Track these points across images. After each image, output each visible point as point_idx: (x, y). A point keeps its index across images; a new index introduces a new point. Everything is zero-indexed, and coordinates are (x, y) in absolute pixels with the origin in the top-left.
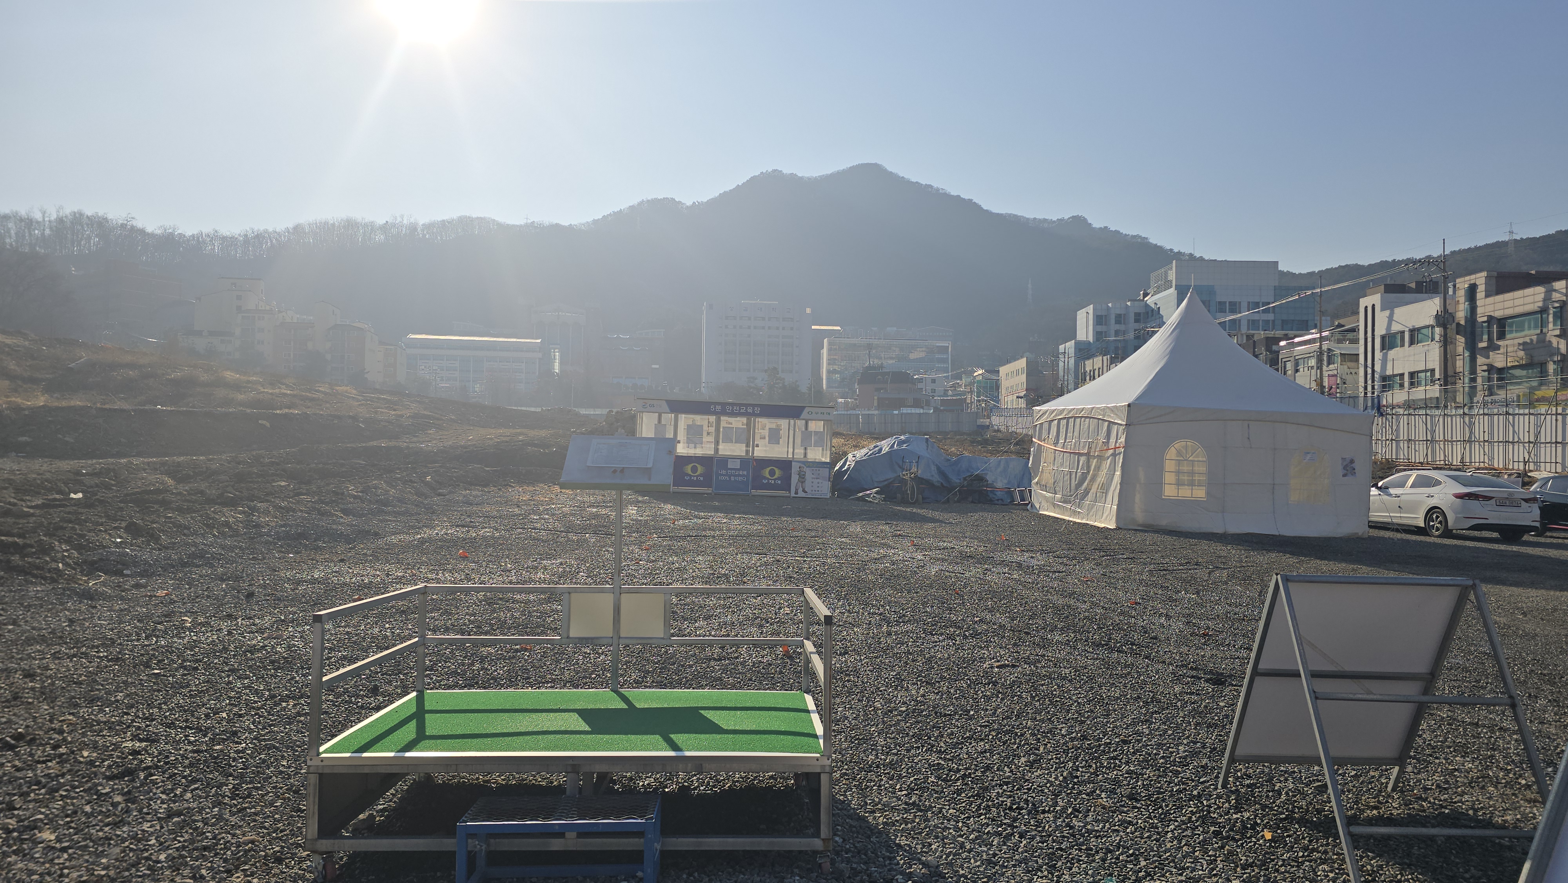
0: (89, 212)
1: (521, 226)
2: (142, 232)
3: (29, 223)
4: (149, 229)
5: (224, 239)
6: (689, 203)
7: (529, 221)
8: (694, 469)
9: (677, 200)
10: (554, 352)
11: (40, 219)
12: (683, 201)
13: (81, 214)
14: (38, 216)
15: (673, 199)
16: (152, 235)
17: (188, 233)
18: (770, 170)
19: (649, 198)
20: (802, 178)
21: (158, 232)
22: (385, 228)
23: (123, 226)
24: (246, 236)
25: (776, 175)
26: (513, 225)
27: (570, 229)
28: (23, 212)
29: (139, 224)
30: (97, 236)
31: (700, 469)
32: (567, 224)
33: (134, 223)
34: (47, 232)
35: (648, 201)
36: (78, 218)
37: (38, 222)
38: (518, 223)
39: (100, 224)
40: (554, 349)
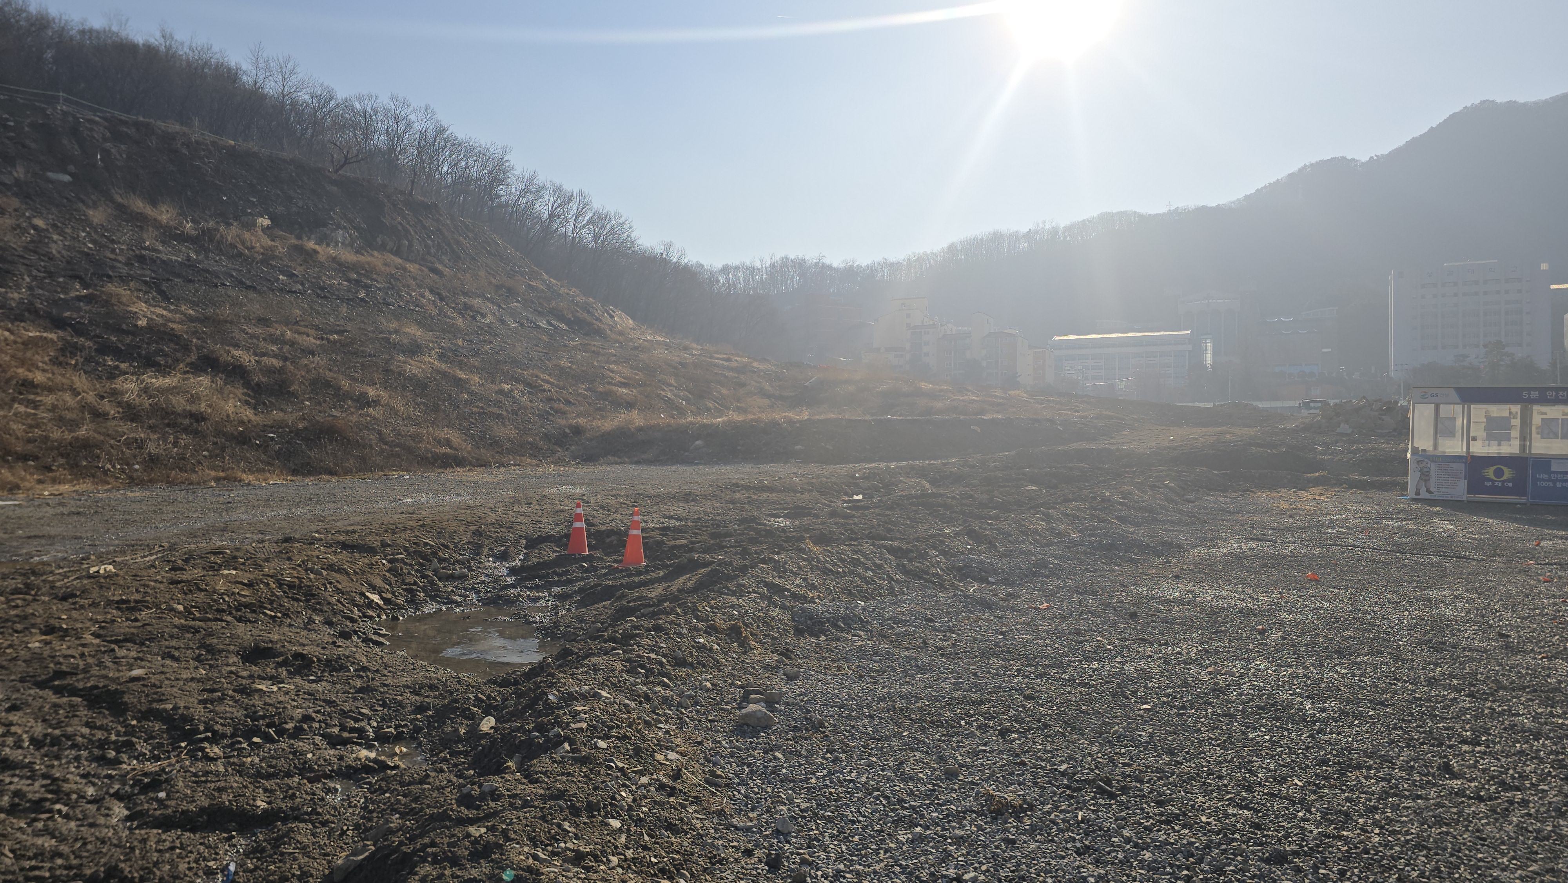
0: (792, 256)
1: (1164, 214)
2: (830, 267)
3: (752, 270)
4: (835, 265)
5: (891, 265)
6: (1364, 159)
7: (1172, 208)
8: (1499, 473)
9: (1349, 158)
10: (1206, 343)
11: (759, 267)
12: (1357, 158)
13: (787, 259)
14: (758, 264)
15: (1344, 158)
16: (837, 270)
17: (864, 264)
18: (1477, 102)
19: (1313, 161)
20: (1524, 104)
21: (842, 266)
22: (1029, 235)
23: (817, 264)
24: (909, 260)
25: (1486, 109)
26: (1156, 215)
27: (1218, 210)
28: (748, 263)
29: (827, 261)
30: (798, 275)
31: (1507, 473)
32: (1214, 205)
33: (824, 261)
34: (764, 276)
35: (1312, 165)
36: (785, 261)
37: (758, 269)
38: (1160, 212)
39: (800, 265)
40: (1206, 339)
